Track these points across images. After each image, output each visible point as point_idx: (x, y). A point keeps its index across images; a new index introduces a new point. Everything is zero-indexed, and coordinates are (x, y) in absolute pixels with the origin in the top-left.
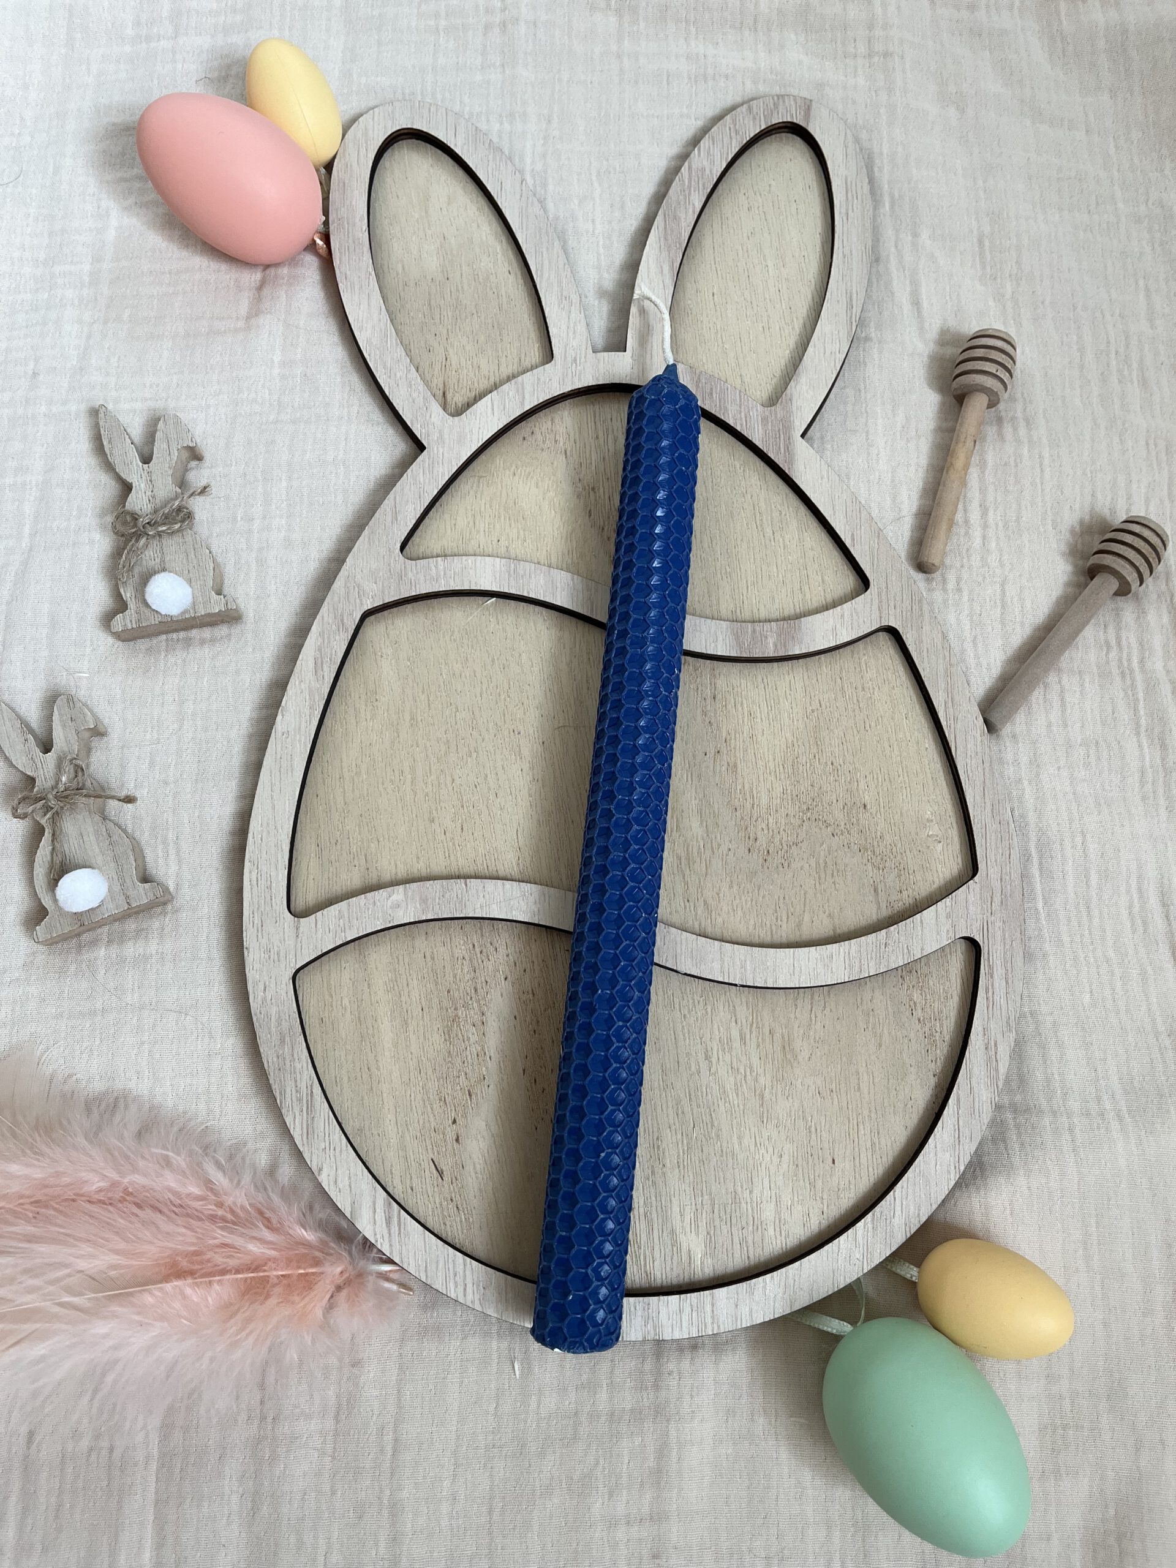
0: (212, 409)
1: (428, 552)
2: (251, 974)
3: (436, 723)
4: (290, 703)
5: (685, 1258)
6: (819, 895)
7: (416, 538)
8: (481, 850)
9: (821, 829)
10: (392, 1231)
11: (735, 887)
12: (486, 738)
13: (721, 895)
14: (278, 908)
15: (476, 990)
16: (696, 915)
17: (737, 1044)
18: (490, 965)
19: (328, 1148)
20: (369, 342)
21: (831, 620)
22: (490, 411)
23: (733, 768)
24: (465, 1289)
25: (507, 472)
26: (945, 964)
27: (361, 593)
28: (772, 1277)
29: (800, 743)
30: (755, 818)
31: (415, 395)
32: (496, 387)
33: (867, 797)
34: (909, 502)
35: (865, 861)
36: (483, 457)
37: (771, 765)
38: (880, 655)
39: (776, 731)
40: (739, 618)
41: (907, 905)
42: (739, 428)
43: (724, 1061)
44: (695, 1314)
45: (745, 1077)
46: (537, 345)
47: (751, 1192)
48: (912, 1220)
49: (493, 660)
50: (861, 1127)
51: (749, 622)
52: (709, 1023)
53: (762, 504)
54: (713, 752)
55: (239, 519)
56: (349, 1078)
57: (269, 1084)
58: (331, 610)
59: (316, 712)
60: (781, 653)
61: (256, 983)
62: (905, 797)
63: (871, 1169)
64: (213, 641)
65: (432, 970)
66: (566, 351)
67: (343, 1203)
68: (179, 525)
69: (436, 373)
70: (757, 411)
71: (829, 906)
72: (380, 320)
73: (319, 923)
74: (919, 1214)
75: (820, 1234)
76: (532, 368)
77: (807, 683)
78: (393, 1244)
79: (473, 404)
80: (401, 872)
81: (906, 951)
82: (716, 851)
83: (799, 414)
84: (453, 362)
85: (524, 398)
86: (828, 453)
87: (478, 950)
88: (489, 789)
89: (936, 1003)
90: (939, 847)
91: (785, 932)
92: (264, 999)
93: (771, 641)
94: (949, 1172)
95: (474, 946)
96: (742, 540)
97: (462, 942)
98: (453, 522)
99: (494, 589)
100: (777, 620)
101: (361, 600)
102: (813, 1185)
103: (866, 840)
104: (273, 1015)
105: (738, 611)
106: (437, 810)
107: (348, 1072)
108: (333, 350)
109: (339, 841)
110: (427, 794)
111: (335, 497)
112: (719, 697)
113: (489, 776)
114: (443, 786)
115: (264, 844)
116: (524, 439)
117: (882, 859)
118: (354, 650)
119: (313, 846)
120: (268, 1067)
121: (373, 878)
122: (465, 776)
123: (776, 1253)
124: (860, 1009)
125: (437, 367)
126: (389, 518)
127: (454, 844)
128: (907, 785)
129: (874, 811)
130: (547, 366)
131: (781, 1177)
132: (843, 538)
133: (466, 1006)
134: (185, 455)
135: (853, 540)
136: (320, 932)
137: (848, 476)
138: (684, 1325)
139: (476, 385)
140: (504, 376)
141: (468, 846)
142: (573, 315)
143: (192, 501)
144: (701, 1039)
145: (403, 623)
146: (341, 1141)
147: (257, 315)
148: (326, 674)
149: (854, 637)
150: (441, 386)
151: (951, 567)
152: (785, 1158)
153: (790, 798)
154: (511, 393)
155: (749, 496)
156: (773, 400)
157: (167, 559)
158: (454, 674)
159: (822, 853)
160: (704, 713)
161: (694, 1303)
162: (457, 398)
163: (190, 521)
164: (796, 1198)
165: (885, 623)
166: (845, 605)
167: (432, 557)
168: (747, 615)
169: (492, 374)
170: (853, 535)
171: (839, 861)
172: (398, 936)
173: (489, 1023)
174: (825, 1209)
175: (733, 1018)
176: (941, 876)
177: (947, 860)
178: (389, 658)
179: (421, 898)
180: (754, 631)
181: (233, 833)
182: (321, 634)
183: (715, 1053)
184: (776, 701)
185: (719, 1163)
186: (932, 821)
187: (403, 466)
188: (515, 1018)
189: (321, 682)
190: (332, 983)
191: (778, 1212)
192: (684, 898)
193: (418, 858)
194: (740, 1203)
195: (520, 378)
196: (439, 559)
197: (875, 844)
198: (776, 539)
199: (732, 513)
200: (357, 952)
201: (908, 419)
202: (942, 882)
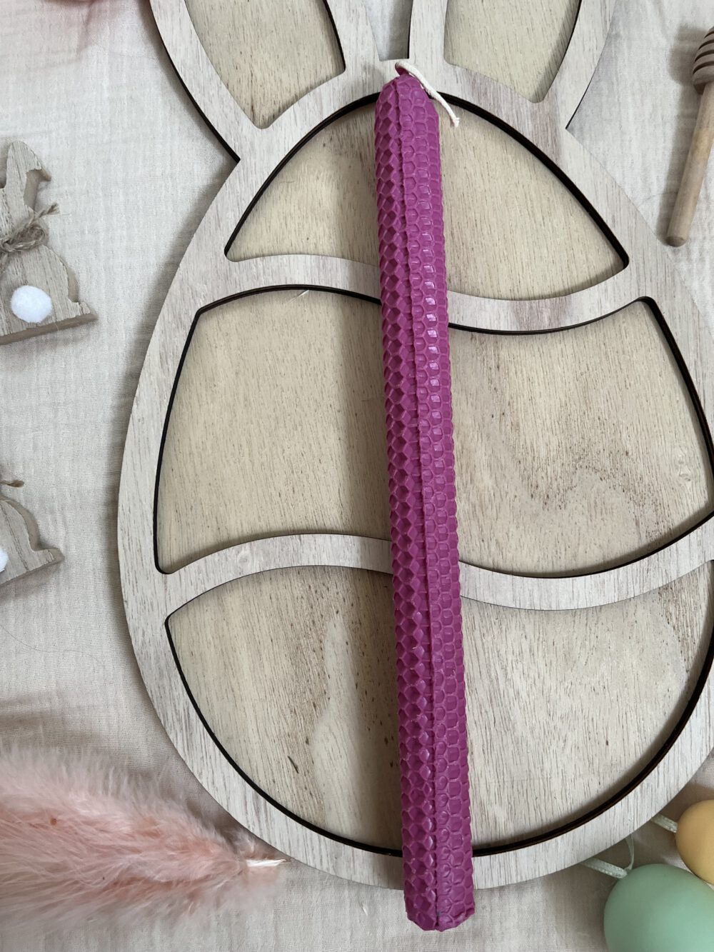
0: (54, 134)
1: (249, 254)
2: (130, 623)
3: (266, 403)
4: (142, 393)
5: (492, 824)
6: (590, 530)
7: (237, 241)
8: (311, 508)
9: (591, 474)
10: (261, 817)
11: (522, 527)
12: (309, 415)
13: (510, 535)
14: (148, 567)
15: (314, 622)
16: (490, 552)
17: (527, 655)
18: (324, 602)
19: (205, 757)
20: (183, 64)
21: (597, 294)
22: (293, 122)
23: (516, 427)
24: (321, 860)
25: (311, 177)
26: (695, 581)
27: (194, 293)
28: (563, 838)
29: (572, 403)
30: (536, 467)
31: (227, 110)
32: (297, 98)
33: (628, 446)
34: (658, 182)
35: (628, 500)
36: (289, 164)
37: (548, 422)
38: (636, 322)
39: (552, 394)
40: (517, 296)
41: (663, 534)
42: (511, 124)
43: (517, 669)
44: (502, 869)
45: (535, 680)
46: (330, 57)
47: (542, 770)
48: (672, 789)
49: (310, 345)
50: (629, 714)
51: (526, 299)
52: (504, 639)
53: (533, 193)
54: (498, 413)
55: (87, 232)
56: (217, 698)
57: (154, 709)
58: (170, 309)
59: (165, 401)
60: (555, 326)
61: (135, 631)
62: (660, 444)
63: (637, 747)
64: (75, 340)
65: (277, 608)
66: (356, 62)
67: (220, 798)
68: (34, 241)
69: (244, 89)
70: (526, 108)
71: (599, 539)
72: (191, 42)
73: (183, 578)
74: (677, 784)
75: (599, 798)
76: (327, 79)
77: (576, 349)
78: (262, 827)
79: (279, 116)
80: (247, 530)
81: (664, 574)
82: (504, 498)
83: (564, 107)
84: (258, 80)
85: (322, 108)
86: (587, 142)
87: (313, 590)
88: (314, 457)
89: (688, 613)
90: (689, 484)
91: (563, 564)
92: (144, 643)
93: (546, 315)
94: (702, 750)
95: (310, 587)
96: (516, 226)
97: (300, 585)
98: (268, 224)
99: (308, 282)
100: (549, 297)
101: (194, 300)
102: (591, 763)
103: (628, 482)
104: (152, 654)
105: (516, 289)
106: (271, 476)
107: (216, 693)
108: (153, 74)
109: (194, 507)
110: (262, 464)
111: (167, 208)
112: (502, 366)
113: (313, 445)
114: (275, 456)
115: (131, 515)
116: (324, 145)
117: (642, 497)
118: (192, 343)
119: (173, 513)
120: (152, 695)
121: (224, 536)
122: (293, 446)
123: (563, 815)
124: (626, 622)
125: (244, 83)
126: (213, 227)
127: (288, 504)
128: (662, 434)
129: (634, 457)
130: (341, 76)
131: (566, 757)
132: (605, 220)
133: (306, 636)
134: (34, 178)
135: (614, 221)
136: (184, 584)
137: (605, 163)
138: (494, 876)
139: (279, 97)
140: (304, 88)
141: (300, 505)
142: (360, 28)
143: (44, 218)
144: (498, 652)
145: (233, 317)
146: (214, 750)
147: (86, 46)
148: (170, 367)
149: (617, 309)
150: (250, 102)
151: (695, 239)
152: (569, 743)
153: (564, 450)
154: (310, 104)
155: (521, 186)
156: (541, 95)
157: (28, 272)
158: (278, 359)
159: (592, 495)
160: (491, 381)
161: (502, 861)
162: (264, 111)
163: (44, 238)
164: (578, 774)
165: (642, 295)
166: (608, 281)
167: (252, 257)
168: (524, 294)
169: (292, 86)
170: (613, 216)
171: (607, 501)
172: (248, 582)
173: (326, 648)
174: (602, 779)
175: (524, 635)
176: (691, 508)
177: (695, 495)
178: (223, 348)
179: (264, 553)
180: (531, 308)
181: (107, 504)
182: (163, 332)
183: (510, 662)
184: (551, 367)
185: (516, 750)
186: (682, 463)
187: (222, 176)
188: (347, 643)
189: (167, 374)
190: (197, 623)
191: (564, 784)
192: (479, 538)
193: (259, 517)
194: (534, 780)
195: (317, 89)
196: (259, 259)
197: (636, 484)
198: (546, 223)
199: (506, 202)
200: (216, 597)
201: (654, 107)
202: (692, 513)
